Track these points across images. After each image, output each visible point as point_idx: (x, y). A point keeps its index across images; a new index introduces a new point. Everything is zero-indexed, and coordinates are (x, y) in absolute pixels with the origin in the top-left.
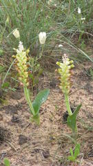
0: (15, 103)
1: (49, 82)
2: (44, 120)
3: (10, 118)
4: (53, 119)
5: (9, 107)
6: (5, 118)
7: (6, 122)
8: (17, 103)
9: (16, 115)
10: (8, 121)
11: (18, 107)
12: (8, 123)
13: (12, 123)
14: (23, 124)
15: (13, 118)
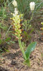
0: (14, 51)
1: (39, 37)
2: (34, 64)
3: (10, 62)
4: (40, 63)
5: (10, 54)
6: (6, 62)
7: (7, 65)
8: (16, 52)
9: (14, 60)
10: (8, 64)
11: (16, 55)
12: (9, 65)
13: (11, 66)
14: (19, 66)
15: (12, 62)
